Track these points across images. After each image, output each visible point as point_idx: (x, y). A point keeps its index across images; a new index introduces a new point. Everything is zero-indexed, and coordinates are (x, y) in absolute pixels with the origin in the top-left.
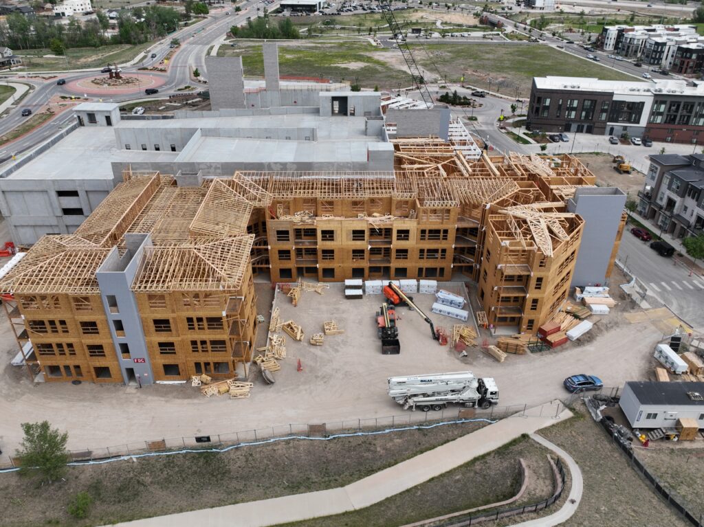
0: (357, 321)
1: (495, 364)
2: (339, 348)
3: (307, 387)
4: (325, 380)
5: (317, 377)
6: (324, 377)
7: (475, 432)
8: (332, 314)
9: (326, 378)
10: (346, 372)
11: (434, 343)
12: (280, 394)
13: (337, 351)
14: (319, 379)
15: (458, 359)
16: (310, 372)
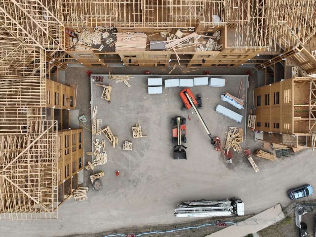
0: (157, 122)
1: (249, 169)
2: (144, 152)
3: (123, 190)
4: (135, 184)
5: (129, 181)
6: (134, 181)
7: (223, 229)
8: (138, 113)
9: (135, 182)
10: (149, 176)
11: (211, 147)
12: (107, 196)
13: (142, 155)
14: (131, 183)
15: (225, 164)
16: (125, 175)
